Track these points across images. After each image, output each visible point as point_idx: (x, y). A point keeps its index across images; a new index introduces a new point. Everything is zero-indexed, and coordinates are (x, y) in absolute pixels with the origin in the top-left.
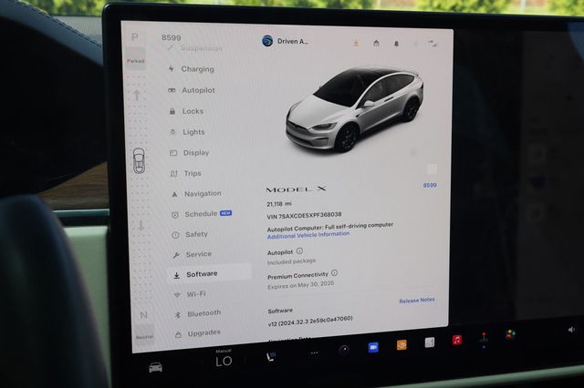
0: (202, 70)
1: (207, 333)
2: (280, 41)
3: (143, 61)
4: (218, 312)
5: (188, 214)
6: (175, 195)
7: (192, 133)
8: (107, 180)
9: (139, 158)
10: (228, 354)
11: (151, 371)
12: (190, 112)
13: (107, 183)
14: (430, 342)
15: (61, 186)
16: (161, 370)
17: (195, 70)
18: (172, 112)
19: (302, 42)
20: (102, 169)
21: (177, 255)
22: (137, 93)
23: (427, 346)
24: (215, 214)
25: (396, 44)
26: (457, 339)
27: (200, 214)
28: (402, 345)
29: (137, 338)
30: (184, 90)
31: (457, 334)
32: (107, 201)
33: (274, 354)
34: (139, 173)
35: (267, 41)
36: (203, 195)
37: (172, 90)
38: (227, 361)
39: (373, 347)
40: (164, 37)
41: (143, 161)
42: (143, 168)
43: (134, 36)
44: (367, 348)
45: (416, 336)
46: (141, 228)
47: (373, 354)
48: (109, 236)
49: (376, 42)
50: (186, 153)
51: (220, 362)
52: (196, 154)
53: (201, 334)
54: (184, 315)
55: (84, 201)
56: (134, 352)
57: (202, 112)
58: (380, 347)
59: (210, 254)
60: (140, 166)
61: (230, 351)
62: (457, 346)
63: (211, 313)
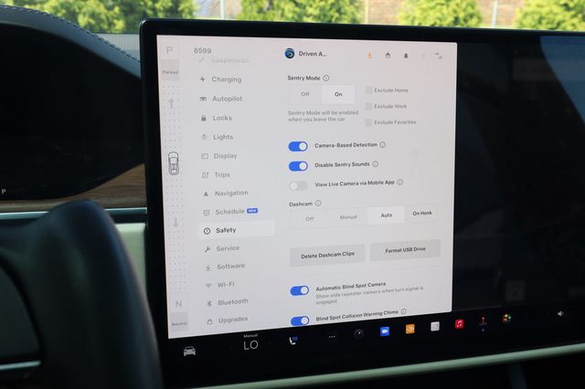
0: (230, 80)
1: (236, 320)
2: (301, 54)
3: (177, 73)
4: (245, 301)
5: (218, 212)
6: (206, 194)
7: (222, 138)
8: (144, 180)
10: (254, 339)
11: (185, 354)
12: (219, 118)
13: (145, 184)
14: (435, 326)
15: (102, 186)
17: (224, 80)
18: (204, 119)
19: (321, 54)
21: (208, 249)
22: (171, 101)
23: (432, 330)
24: (243, 212)
25: (406, 56)
26: (460, 323)
27: (229, 212)
28: (410, 329)
29: (173, 324)
30: (215, 98)
31: (460, 319)
32: (145, 200)
33: (296, 338)
34: (174, 174)
35: (290, 54)
36: (231, 194)
37: (203, 98)
38: (254, 345)
39: (385, 331)
40: (196, 51)
41: (177, 164)
42: (177, 169)
43: (169, 49)
44: (379, 331)
46: (176, 225)
47: (385, 337)
48: (147, 232)
49: (388, 54)
50: (217, 156)
52: (225, 157)
53: (230, 321)
54: (215, 303)
55: (123, 200)
56: (170, 337)
57: (231, 119)
58: (390, 331)
59: (238, 248)
60: (175, 168)
61: (256, 335)
62: (459, 329)
63: (239, 302)
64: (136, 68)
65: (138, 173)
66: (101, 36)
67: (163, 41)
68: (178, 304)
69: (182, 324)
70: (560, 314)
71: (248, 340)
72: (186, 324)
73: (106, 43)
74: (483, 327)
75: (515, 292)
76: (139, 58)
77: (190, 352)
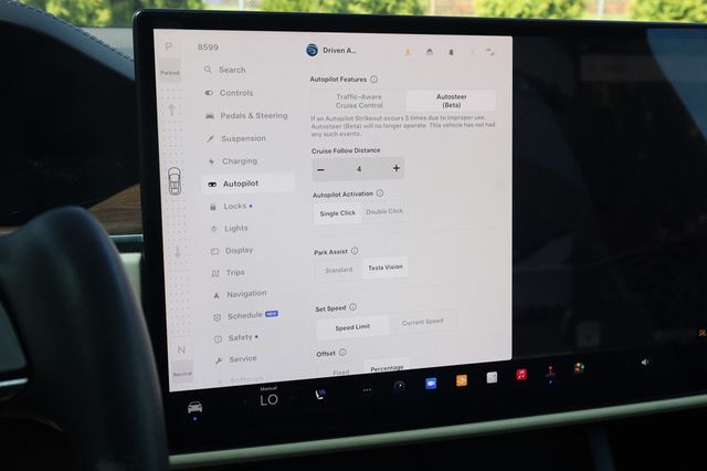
9: (174, 178)
14: (492, 377)
16: (201, 410)
19: (349, 50)
20: (135, 191)
22: (171, 107)
23: (489, 381)
25: (451, 52)
26: (522, 374)
28: (462, 380)
31: (522, 368)
33: (323, 392)
34: (175, 194)
35: (312, 51)
43: (168, 46)
44: (424, 384)
45: (476, 371)
46: (178, 255)
51: (265, 401)
60: (176, 187)
62: (521, 381)
64: (129, 69)
65: (132, 195)
66: (85, 30)
67: (161, 37)
68: (182, 350)
69: (185, 374)
70: (644, 362)
71: (266, 394)
72: (190, 374)
73: (92, 38)
74: (550, 378)
75: (589, 335)
76: (132, 57)
77: (195, 408)
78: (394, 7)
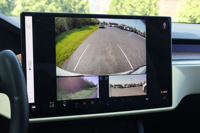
78: (149, 13)
